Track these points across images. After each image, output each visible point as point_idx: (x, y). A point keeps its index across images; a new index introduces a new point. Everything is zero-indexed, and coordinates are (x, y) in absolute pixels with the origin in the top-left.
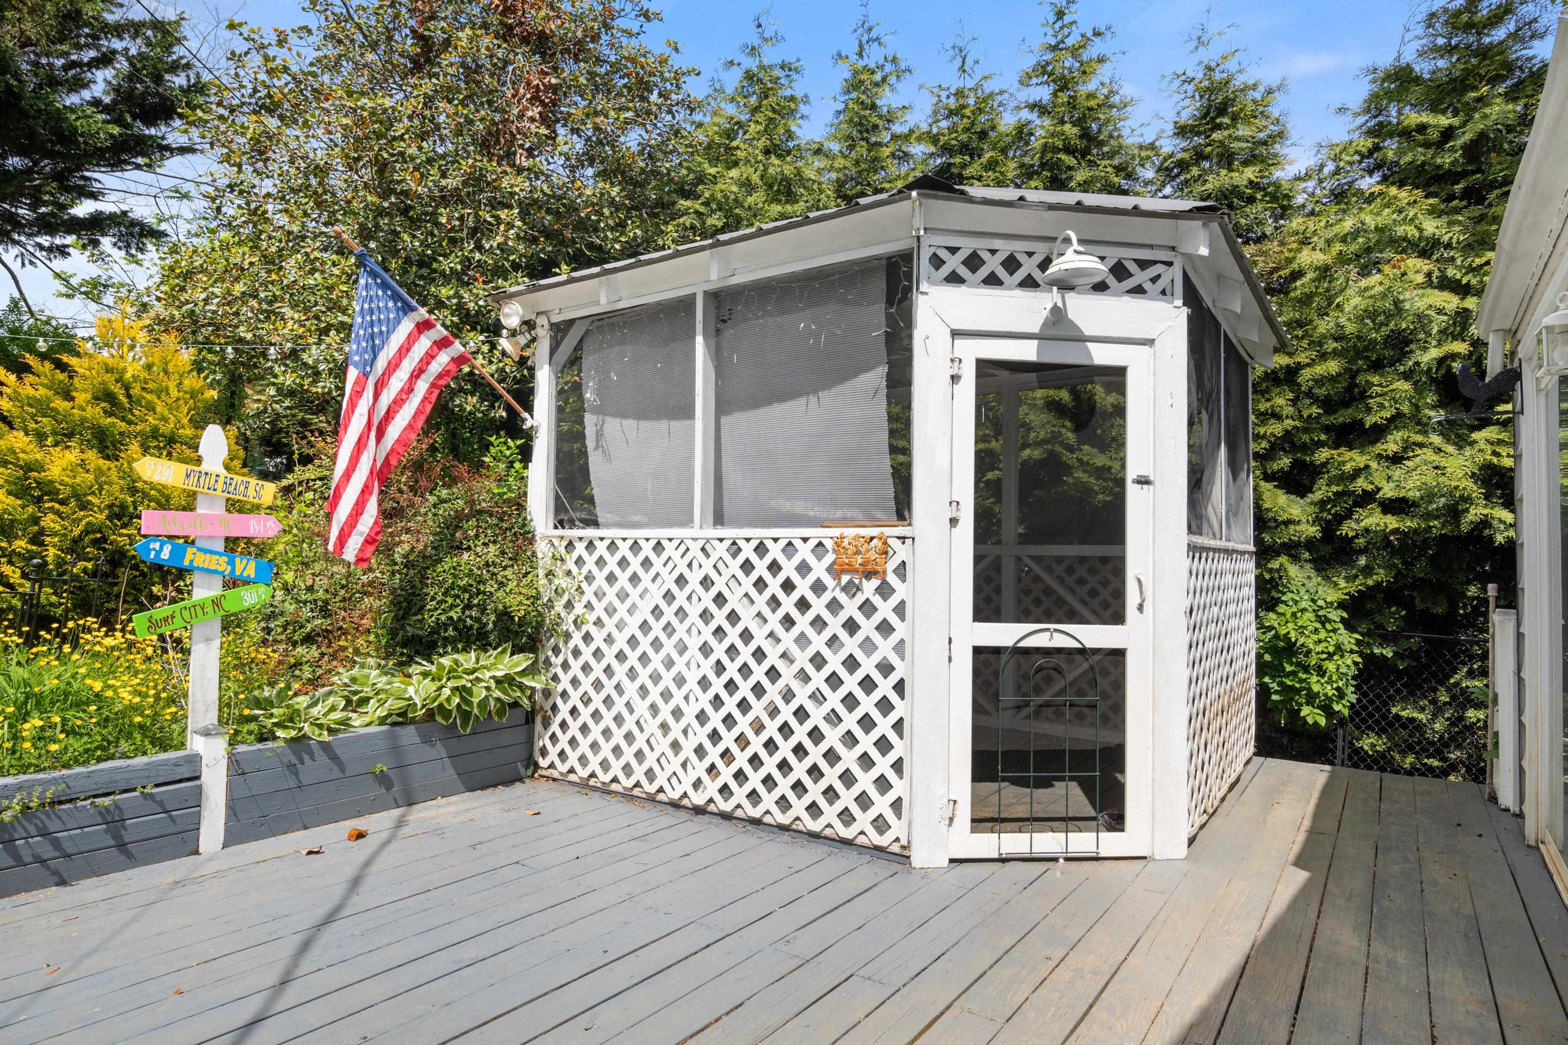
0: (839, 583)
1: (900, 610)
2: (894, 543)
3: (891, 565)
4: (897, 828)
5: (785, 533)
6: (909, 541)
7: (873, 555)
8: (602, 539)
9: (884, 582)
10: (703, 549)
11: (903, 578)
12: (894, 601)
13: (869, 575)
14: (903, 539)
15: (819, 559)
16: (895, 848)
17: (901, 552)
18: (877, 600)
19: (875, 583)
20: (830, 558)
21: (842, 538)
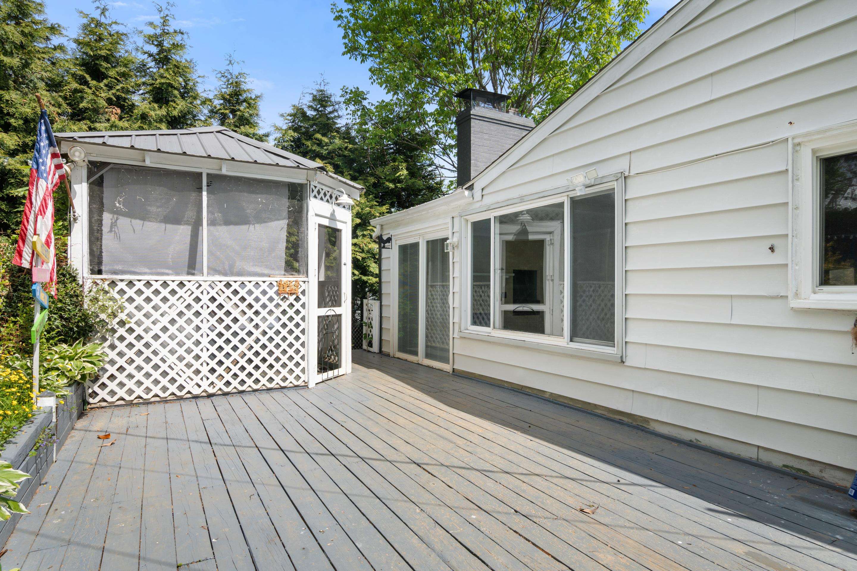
0: (280, 297)
1: (303, 306)
2: (301, 283)
3: (300, 290)
4: (303, 377)
5: (255, 279)
6: (306, 283)
7: (293, 287)
8: (139, 281)
9: (298, 297)
10: (210, 285)
11: (304, 295)
12: (301, 302)
13: (291, 294)
14: (304, 282)
15: (271, 289)
16: (303, 384)
17: (304, 286)
18: (294, 303)
19: (294, 296)
20: (276, 288)
21: (281, 281)
